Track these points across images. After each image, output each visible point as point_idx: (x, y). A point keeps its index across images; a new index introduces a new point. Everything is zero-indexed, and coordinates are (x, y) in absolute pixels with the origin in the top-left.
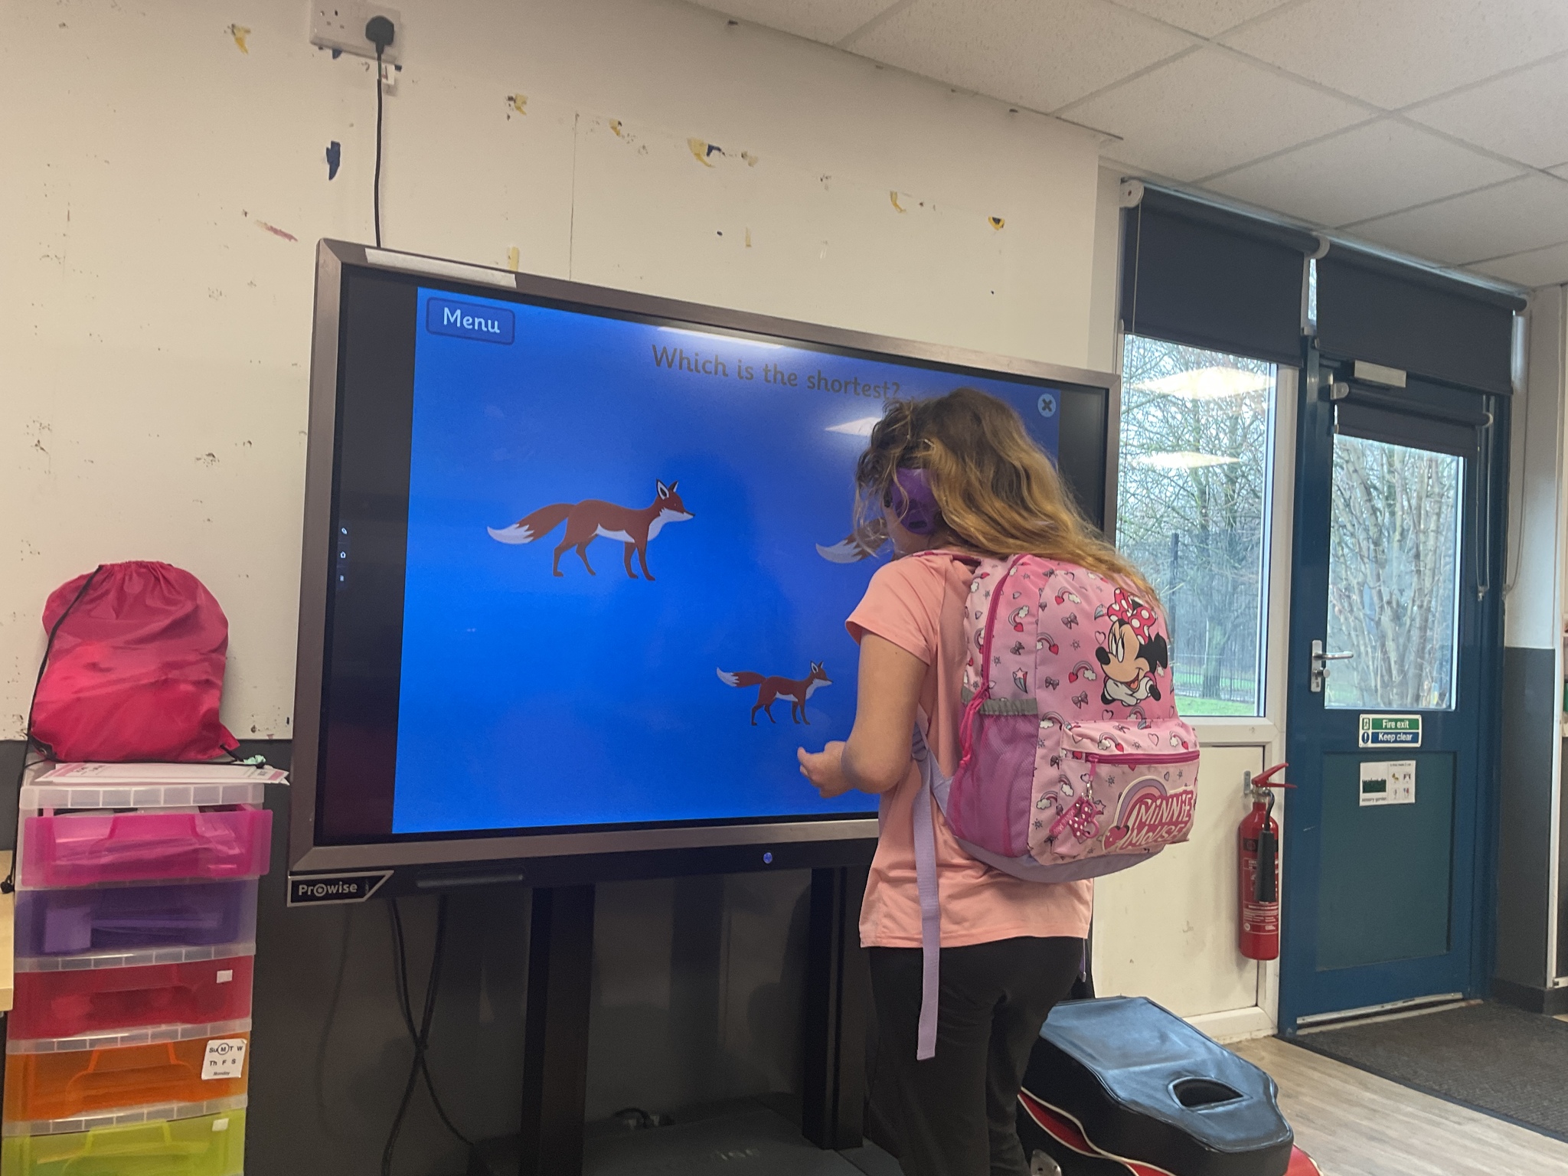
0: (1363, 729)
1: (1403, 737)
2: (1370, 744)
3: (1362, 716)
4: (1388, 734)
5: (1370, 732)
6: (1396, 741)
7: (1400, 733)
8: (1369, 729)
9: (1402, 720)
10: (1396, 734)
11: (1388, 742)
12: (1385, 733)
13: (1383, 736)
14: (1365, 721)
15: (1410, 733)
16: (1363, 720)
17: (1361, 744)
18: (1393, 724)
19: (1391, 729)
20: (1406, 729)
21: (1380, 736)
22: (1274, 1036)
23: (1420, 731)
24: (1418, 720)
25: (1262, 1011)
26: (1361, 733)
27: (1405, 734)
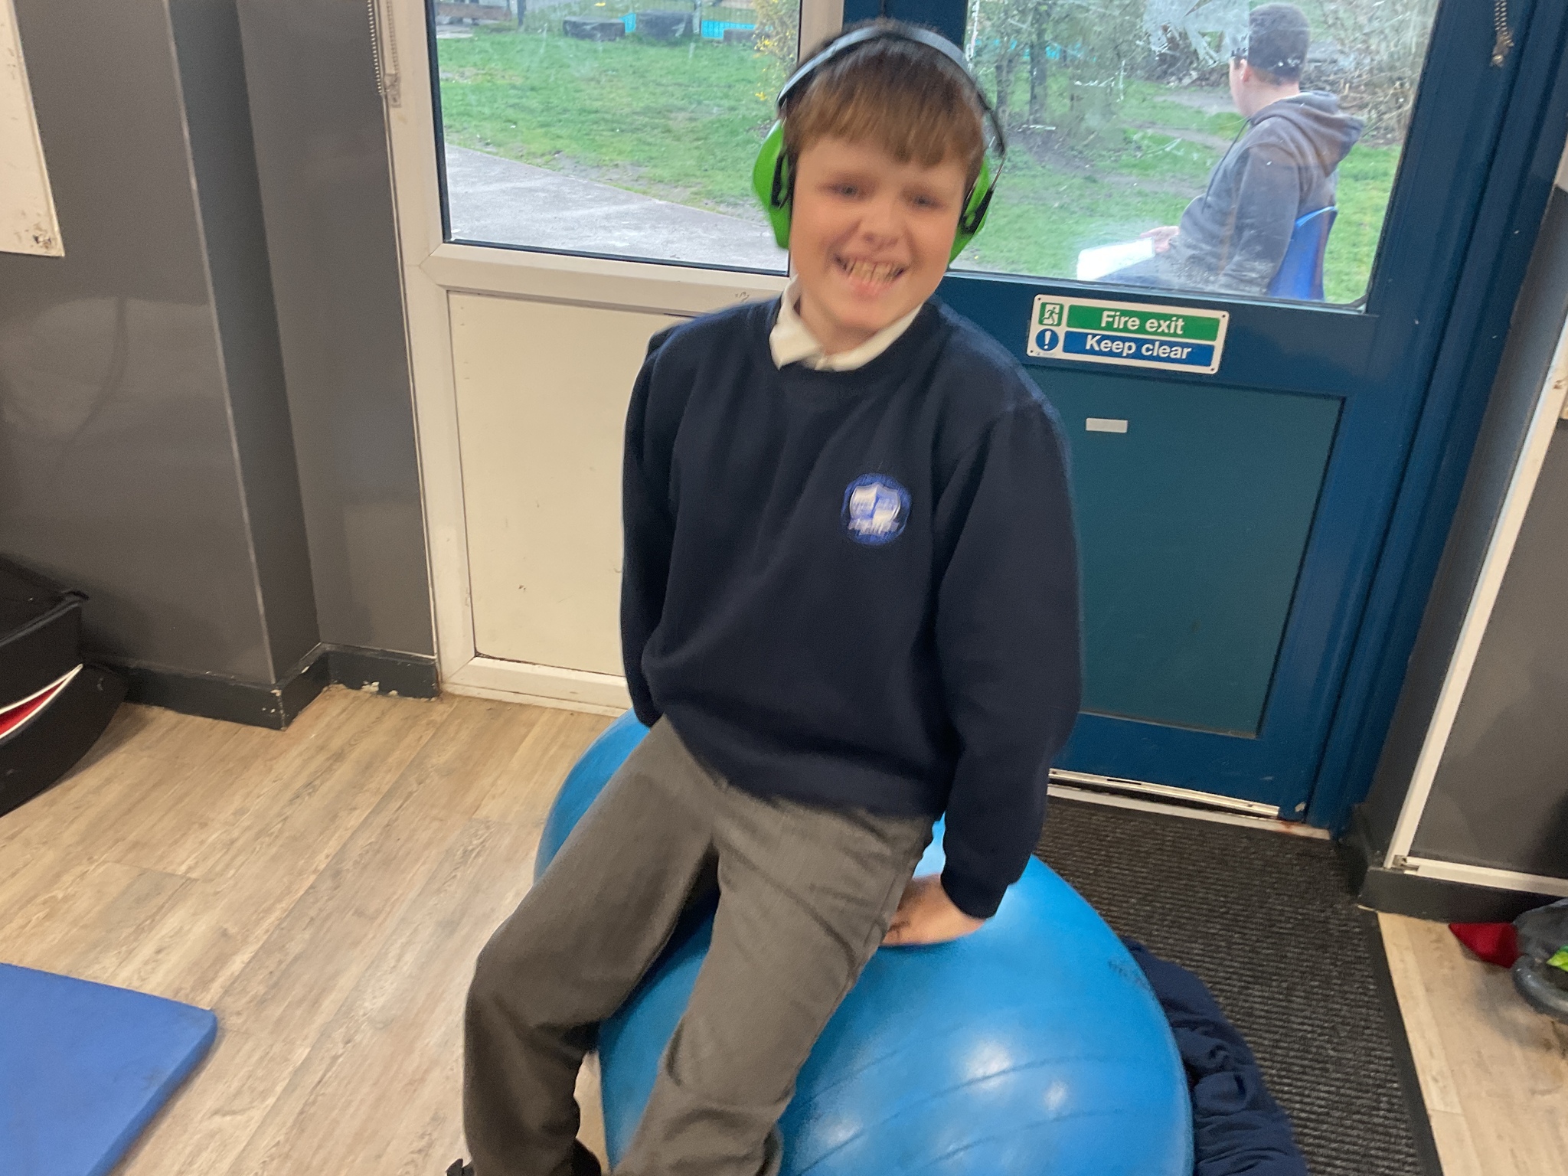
0: (1041, 322)
1: (1162, 352)
2: (1058, 353)
3: (1039, 300)
4: (1113, 339)
5: (1061, 331)
6: (1137, 355)
7: (1152, 342)
8: (1059, 324)
9: (1167, 317)
10: (1140, 343)
11: (1119, 355)
12: (1104, 338)
13: (1099, 342)
14: (1049, 307)
15: (1183, 346)
16: (1043, 305)
17: (1033, 350)
18: (1134, 323)
19: (1126, 329)
20: (1175, 335)
21: (1091, 342)
23: (1219, 344)
24: (1217, 321)
26: (1035, 329)
27: (1171, 345)
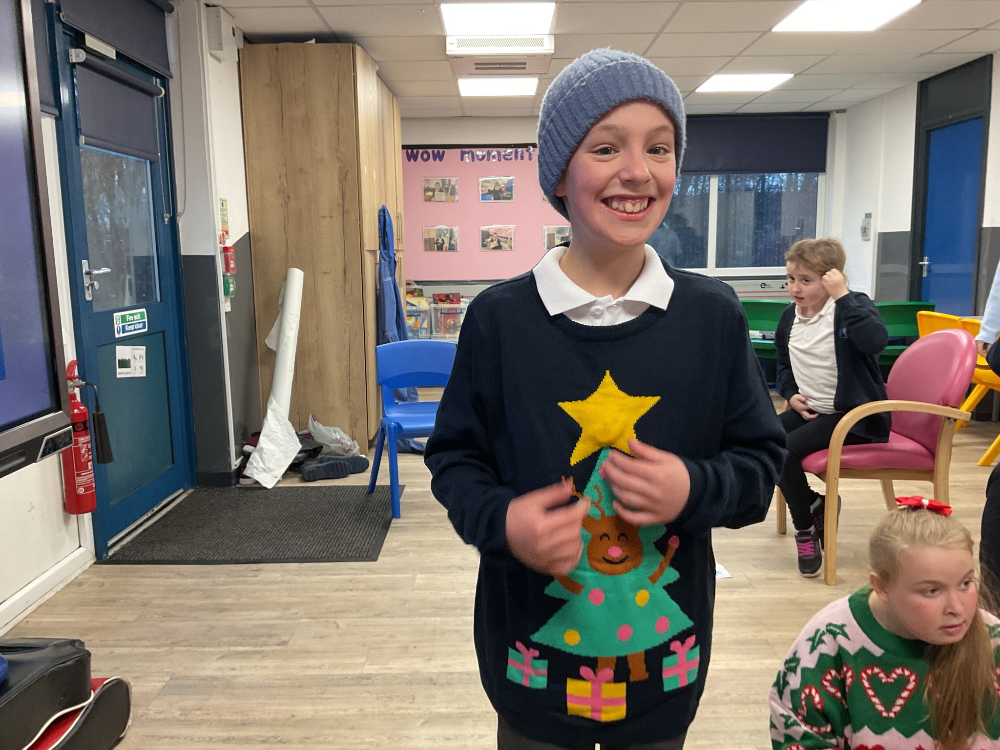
0: (116, 323)
1: (138, 326)
2: (122, 335)
4: (130, 325)
5: (121, 325)
6: (135, 330)
7: (136, 323)
8: (120, 323)
9: (136, 314)
10: (134, 324)
11: (131, 331)
12: (128, 325)
13: (128, 327)
14: (117, 317)
15: (141, 323)
17: (117, 336)
18: (132, 317)
19: (132, 321)
20: (139, 320)
21: (126, 327)
22: (95, 563)
23: (146, 320)
24: (144, 312)
25: (85, 549)
26: (116, 326)
27: (139, 323)
